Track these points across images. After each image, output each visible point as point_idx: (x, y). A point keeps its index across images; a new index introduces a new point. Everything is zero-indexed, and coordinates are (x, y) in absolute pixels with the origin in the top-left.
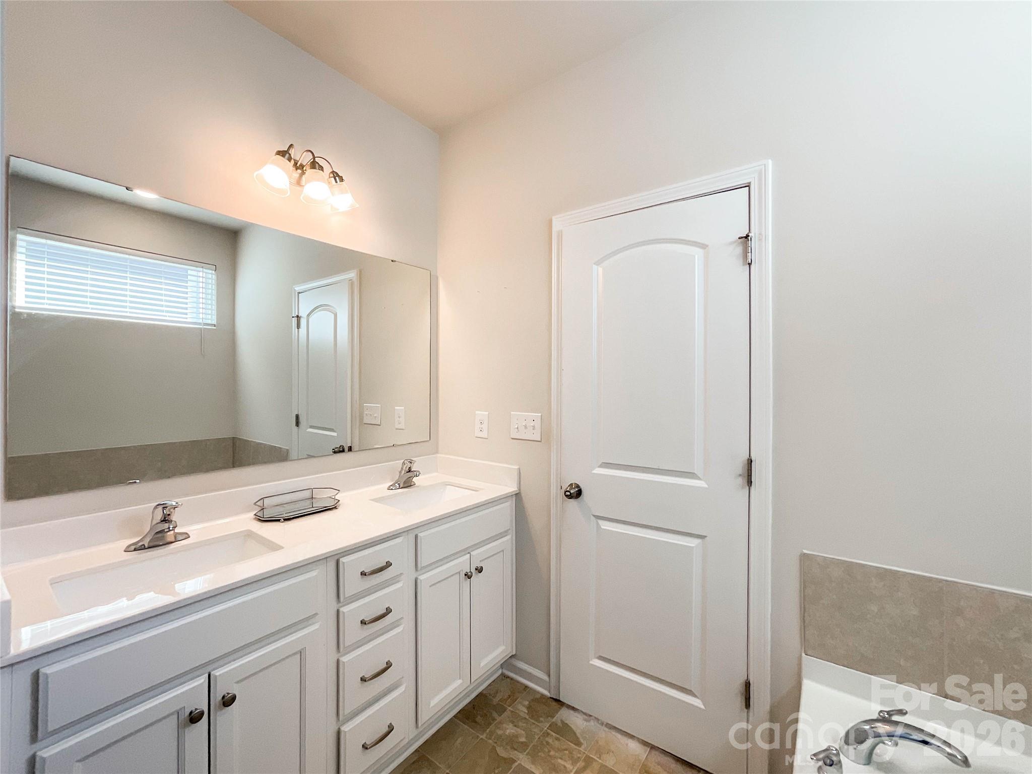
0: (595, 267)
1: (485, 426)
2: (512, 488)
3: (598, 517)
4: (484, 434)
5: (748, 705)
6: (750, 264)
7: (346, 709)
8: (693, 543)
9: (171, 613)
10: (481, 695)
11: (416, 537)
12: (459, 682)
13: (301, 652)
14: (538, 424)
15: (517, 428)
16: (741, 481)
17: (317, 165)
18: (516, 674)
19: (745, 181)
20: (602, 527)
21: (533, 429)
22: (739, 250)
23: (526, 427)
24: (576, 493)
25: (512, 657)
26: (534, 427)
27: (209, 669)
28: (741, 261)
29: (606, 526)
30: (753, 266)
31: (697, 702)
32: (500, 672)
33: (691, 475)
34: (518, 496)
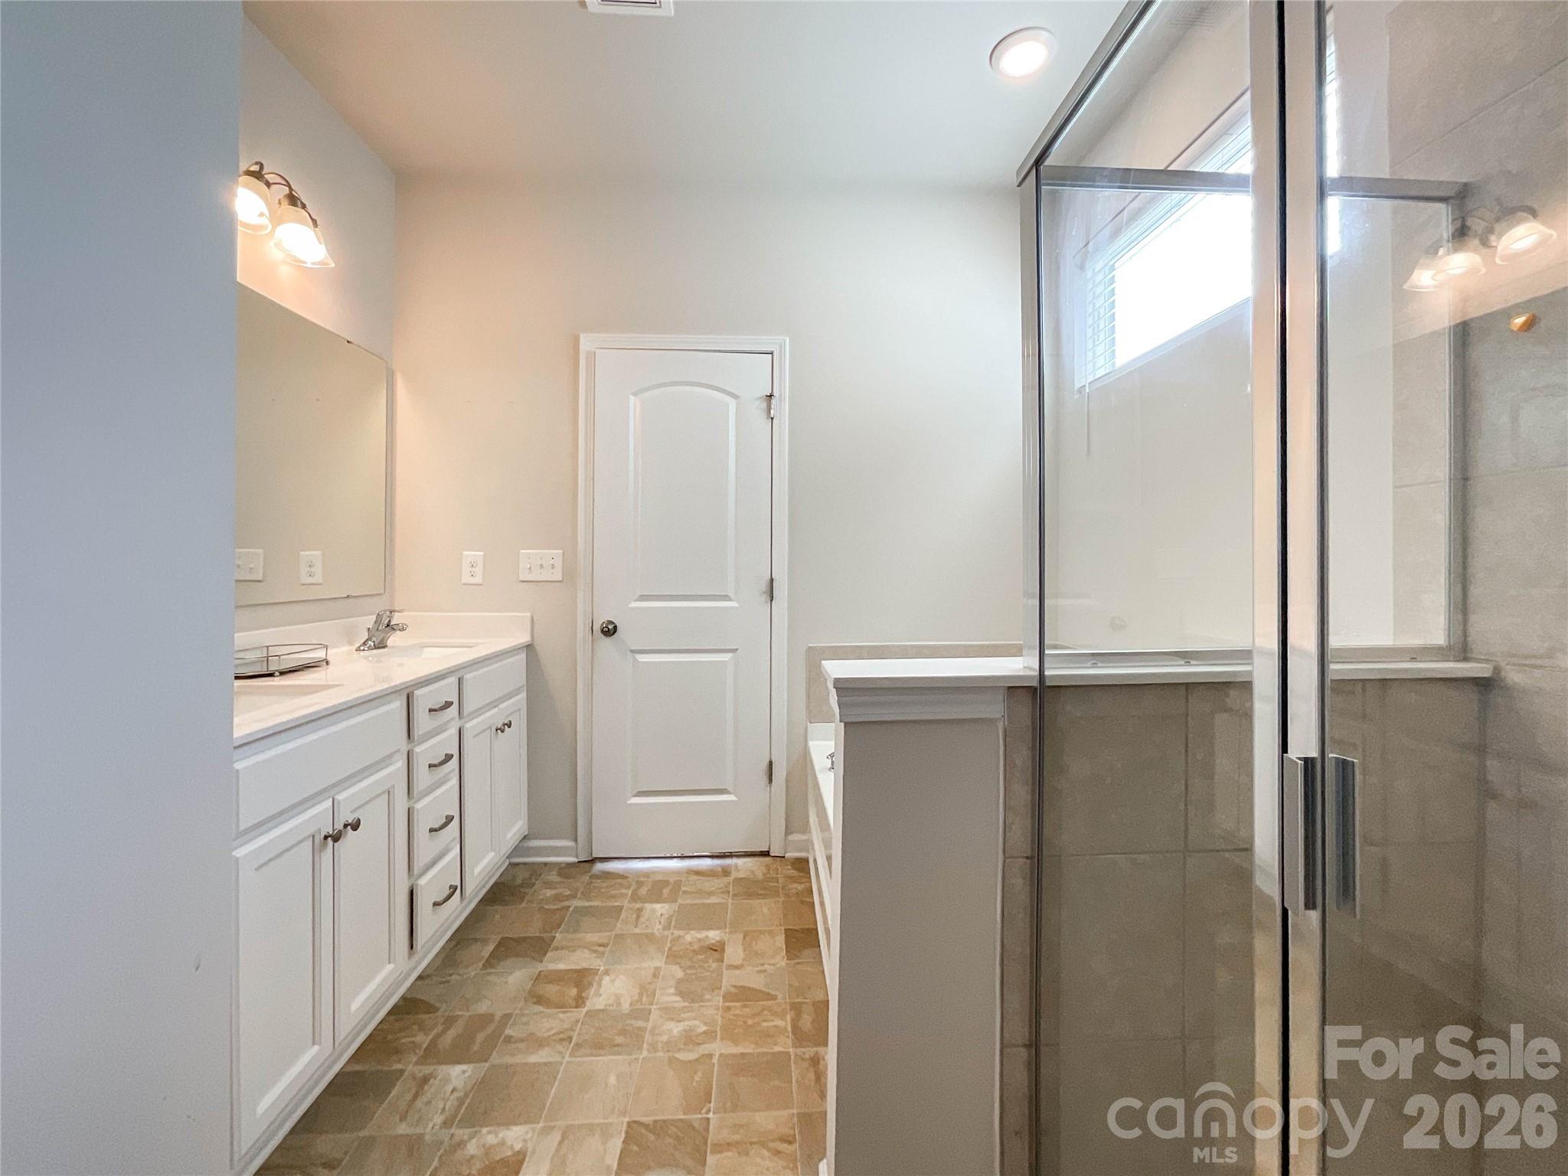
0: (632, 397)
1: (479, 570)
2: (524, 638)
3: (632, 651)
4: (478, 579)
5: (771, 780)
6: (772, 419)
7: (419, 864)
8: (726, 657)
9: (297, 729)
10: (496, 884)
11: (460, 680)
12: (492, 854)
13: (389, 792)
14: (559, 563)
15: (530, 568)
16: (765, 598)
17: (299, 202)
18: (528, 856)
19: (769, 349)
20: (640, 660)
21: (553, 568)
22: (764, 405)
23: (542, 566)
24: (610, 631)
25: (525, 838)
26: (553, 566)
27: (332, 793)
28: (764, 415)
29: (642, 658)
30: (774, 420)
31: (732, 797)
32: (507, 863)
33: (726, 598)
34: (529, 648)
